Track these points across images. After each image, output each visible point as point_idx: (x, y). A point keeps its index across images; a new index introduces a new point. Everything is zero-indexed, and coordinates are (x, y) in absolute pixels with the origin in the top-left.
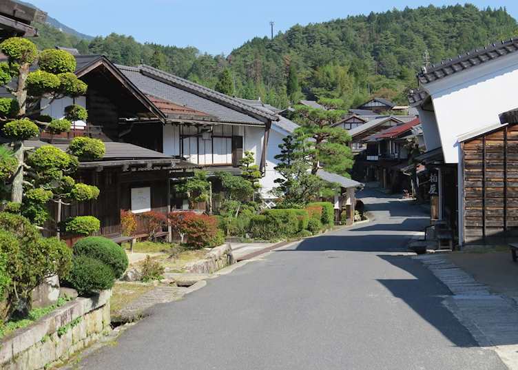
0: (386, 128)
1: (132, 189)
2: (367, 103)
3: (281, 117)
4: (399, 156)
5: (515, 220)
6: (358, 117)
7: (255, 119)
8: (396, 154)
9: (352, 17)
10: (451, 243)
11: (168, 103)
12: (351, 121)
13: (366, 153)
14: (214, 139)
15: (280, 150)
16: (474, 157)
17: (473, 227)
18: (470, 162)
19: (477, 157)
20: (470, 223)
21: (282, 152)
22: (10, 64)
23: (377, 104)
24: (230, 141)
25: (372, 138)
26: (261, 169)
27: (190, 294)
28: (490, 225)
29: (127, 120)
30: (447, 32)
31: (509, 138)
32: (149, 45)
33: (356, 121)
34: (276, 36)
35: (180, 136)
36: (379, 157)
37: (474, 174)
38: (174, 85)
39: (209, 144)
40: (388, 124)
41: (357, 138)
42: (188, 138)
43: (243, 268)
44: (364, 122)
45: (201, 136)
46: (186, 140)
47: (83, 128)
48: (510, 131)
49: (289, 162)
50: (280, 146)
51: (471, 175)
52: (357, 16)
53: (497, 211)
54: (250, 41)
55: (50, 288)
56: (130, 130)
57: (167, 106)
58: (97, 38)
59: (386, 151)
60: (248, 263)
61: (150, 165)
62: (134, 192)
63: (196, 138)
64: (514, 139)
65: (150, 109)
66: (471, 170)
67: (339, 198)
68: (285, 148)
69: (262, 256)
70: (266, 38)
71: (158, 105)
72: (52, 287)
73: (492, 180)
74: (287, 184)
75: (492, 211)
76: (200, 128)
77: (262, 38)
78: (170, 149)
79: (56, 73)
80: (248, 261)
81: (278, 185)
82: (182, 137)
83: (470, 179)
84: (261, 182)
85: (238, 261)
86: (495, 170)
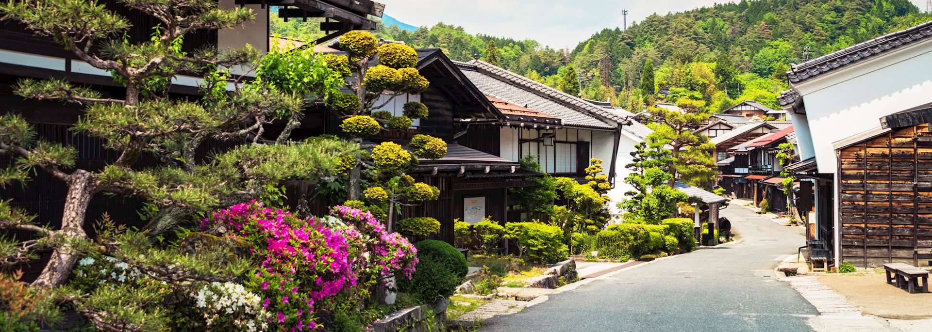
0: (758, 135)
1: (465, 199)
2: (737, 106)
3: (633, 121)
4: (772, 168)
5: (900, 239)
6: (725, 122)
7: (603, 123)
8: (769, 167)
9: (720, 5)
10: (826, 264)
11: (506, 104)
12: (717, 127)
13: (733, 165)
14: (557, 144)
15: (632, 158)
16: (853, 166)
17: (852, 247)
18: (848, 172)
19: (856, 166)
20: (848, 242)
21: (634, 160)
22: (349, 59)
23: (748, 108)
24: (574, 147)
25: (741, 147)
26: (610, 180)
27: (531, 307)
28: (872, 244)
29: (463, 120)
30: (834, 23)
31: (893, 146)
32: (481, 37)
33: (723, 127)
34: (630, 28)
35: (519, 140)
36: (750, 169)
37: (852, 186)
38: (512, 83)
39: (550, 150)
40: (760, 131)
41: (723, 148)
42: (528, 143)
43: (588, 285)
44: (731, 128)
45: (543, 141)
46: (525, 146)
47: (416, 128)
48: (894, 138)
49: (642, 172)
50: (633, 154)
51: (848, 186)
52: (725, 4)
53: (880, 228)
54: (600, 33)
55: (387, 292)
56: (465, 132)
57: (504, 107)
58: (421, 29)
59: (756, 162)
60: (595, 281)
61: (488, 170)
62: (467, 201)
63: (536, 144)
64: (899, 146)
65: (488, 109)
66: (849, 182)
67: (700, 215)
68: (637, 156)
69: (608, 275)
70: (617, 29)
71: (496, 105)
72: (389, 290)
73: (873, 193)
74: (641, 198)
75: (874, 228)
76: (542, 132)
77: (613, 29)
78: (509, 154)
79: (397, 68)
80: (593, 279)
81: (629, 198)
82: (521, 141)
83: (847, 192)
84: (610, 194)
85: (583, 279)
86: (876, 182)
